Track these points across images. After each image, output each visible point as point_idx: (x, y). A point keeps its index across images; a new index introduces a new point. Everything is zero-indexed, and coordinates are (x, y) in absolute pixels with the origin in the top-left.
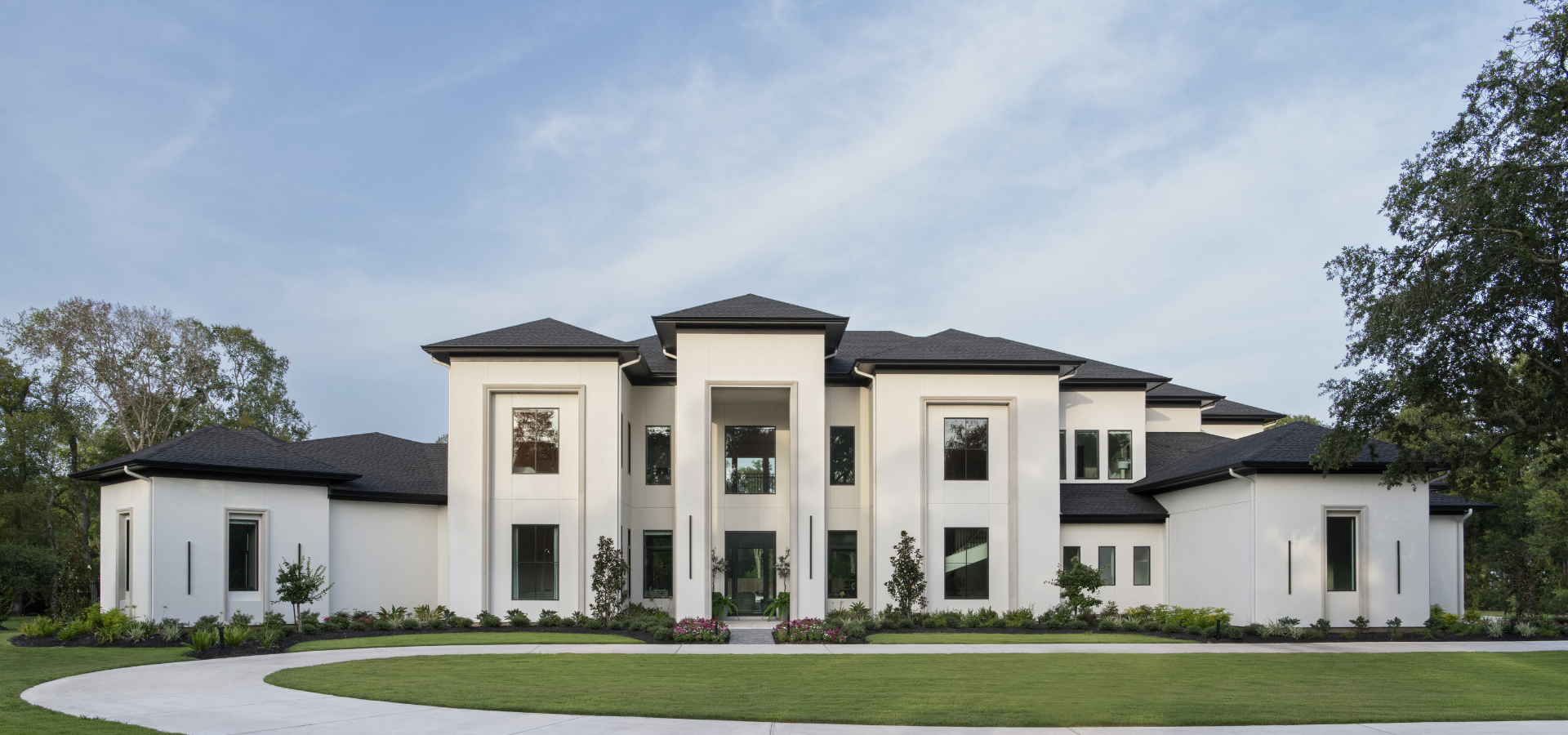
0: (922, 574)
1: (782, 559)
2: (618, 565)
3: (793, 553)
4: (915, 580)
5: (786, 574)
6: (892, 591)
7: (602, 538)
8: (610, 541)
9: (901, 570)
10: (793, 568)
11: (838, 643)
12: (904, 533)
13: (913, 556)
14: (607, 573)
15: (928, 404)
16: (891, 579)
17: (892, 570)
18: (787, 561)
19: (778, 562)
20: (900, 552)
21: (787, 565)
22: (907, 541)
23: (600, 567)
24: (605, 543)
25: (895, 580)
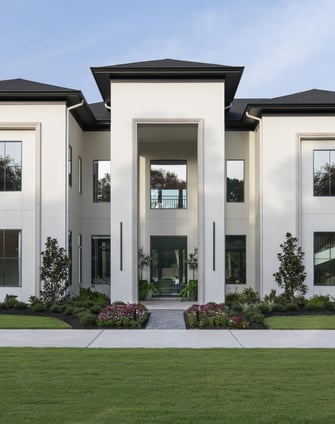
0: (303, 267)
1: (191, 256)
2: (62, 260)
3: (200, 251)
4: (297, 272)
5: (195, 266)
6: (279, 280)
7: (49, 238)
8: (55, 241)
9: (286, 264)
10: (200, 263)
11: (241, 328)
12: (288, 235)
13: (295, 252)
14: (53, 267)
15: (302, 139)
16: (278, 271)
17: (279, 264)
18: (195, 257)
19: (189, 257)
20: (285, 250)
21: (195, 260)
22: (291, 241)
23: (47, 261)
24: (52, 243)
25: (282, 272)
